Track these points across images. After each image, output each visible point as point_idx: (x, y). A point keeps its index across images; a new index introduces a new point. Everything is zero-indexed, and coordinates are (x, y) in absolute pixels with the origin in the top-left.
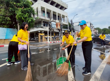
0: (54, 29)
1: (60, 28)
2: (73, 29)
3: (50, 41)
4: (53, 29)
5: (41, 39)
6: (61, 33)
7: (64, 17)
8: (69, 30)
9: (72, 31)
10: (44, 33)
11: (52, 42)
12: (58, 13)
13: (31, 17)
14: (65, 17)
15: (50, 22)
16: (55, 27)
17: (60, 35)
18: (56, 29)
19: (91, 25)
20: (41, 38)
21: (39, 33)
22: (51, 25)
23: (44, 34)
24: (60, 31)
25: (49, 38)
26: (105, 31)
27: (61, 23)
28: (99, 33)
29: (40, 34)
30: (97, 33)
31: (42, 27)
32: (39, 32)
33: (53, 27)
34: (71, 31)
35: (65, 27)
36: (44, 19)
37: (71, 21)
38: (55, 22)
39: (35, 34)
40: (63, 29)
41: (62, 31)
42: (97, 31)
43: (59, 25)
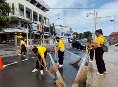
0: (35, 31)
1: (41, 31)
2: (55, 33)
3: (29, 44)
4: (33, 31)
5: (18, 42)
6: (42, 36)
7: (45, 18)
8: (51, 34)
9: (54, 35)
10: (21, 35)
11: (33, 46)
12: (39, 14)
13: (6, 15)
14: (47, 19)
15: (31, 24)
16: (36, 29)
17: (41, 38)
18: (37, 32)
19: (71, 30)
20: (18, 40)
21: (15, 35)
22: (31, 26)
23: (22, 37)
24: (41, 34)
25: (29, 41)
26: (81, 35)
27: (42, 26)
28: (77, 38)
29: (17, 36)
30: (75, 38)
31: (19, 28)
32: (16, 33)
33: (34, 29)
34: (52, 34)
35: (46, 30)
36: (23, 18)
37: (53, 24)
38: (36, 23)
39: (8, 36)
40: (44, 32)
41: (43, 34)
42: (75, 35)
43: (41, 28)
